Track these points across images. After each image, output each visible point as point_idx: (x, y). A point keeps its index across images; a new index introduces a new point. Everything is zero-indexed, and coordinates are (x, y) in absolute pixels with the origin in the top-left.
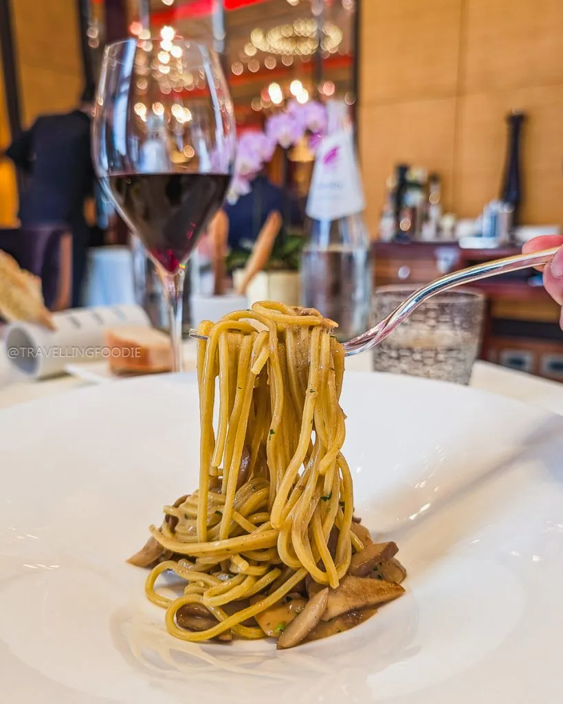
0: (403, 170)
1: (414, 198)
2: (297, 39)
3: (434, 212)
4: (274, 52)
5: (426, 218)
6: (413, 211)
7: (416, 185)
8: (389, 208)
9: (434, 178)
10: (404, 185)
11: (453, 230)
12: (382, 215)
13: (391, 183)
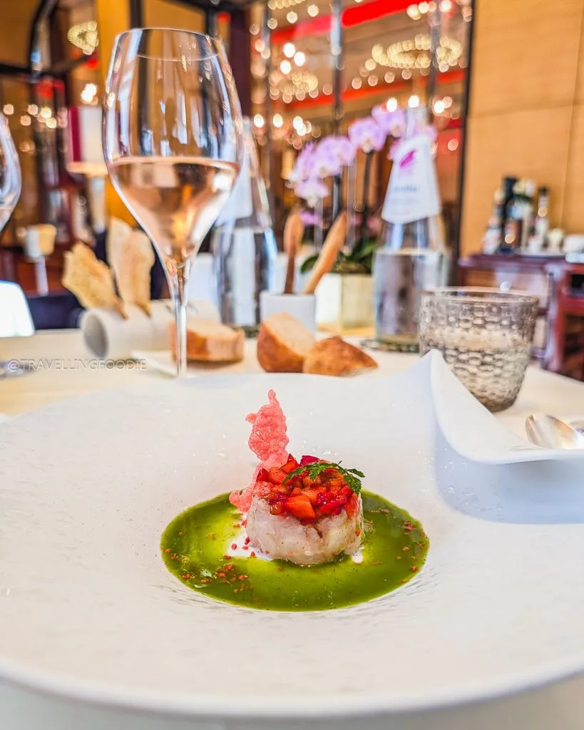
0: (510, 182)
1: (521, 211)
2: (416, 53)
3: (542, 226)
4: (394, 66)
5: (533, 231)
6: (520, 223)
7: (525, 198)
8: (495, 220)
9: (543, 191)
10: (511, 197)
11: (561, 244)
12: (488, 228)
13: (499, 196)
